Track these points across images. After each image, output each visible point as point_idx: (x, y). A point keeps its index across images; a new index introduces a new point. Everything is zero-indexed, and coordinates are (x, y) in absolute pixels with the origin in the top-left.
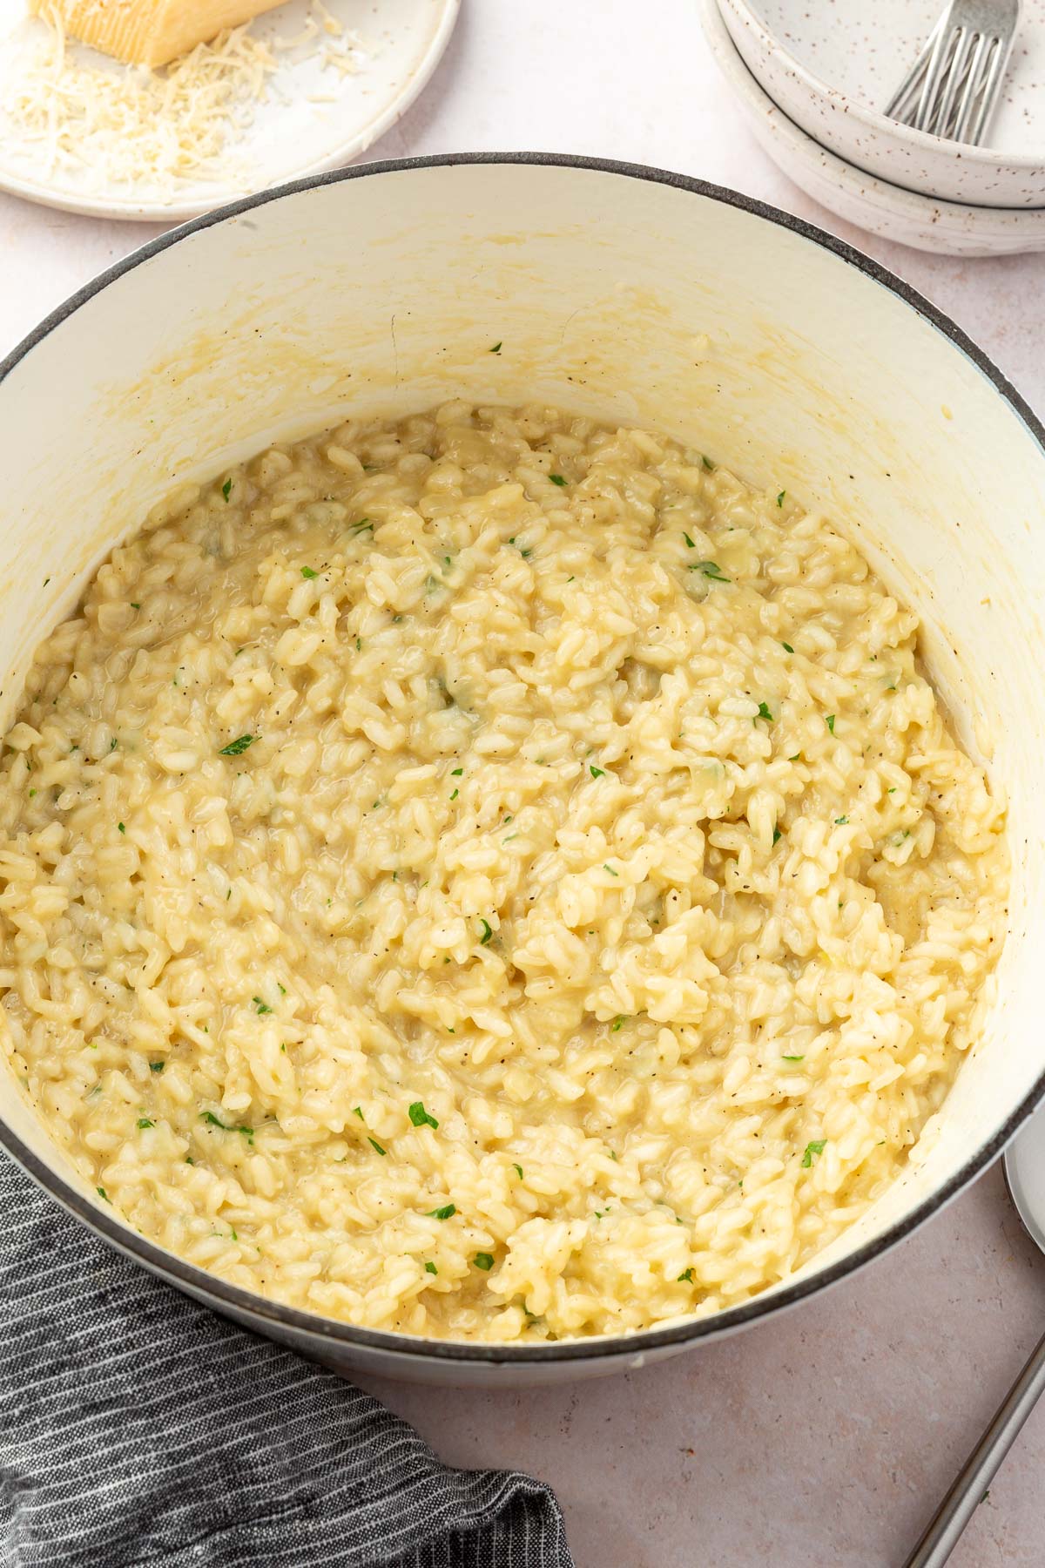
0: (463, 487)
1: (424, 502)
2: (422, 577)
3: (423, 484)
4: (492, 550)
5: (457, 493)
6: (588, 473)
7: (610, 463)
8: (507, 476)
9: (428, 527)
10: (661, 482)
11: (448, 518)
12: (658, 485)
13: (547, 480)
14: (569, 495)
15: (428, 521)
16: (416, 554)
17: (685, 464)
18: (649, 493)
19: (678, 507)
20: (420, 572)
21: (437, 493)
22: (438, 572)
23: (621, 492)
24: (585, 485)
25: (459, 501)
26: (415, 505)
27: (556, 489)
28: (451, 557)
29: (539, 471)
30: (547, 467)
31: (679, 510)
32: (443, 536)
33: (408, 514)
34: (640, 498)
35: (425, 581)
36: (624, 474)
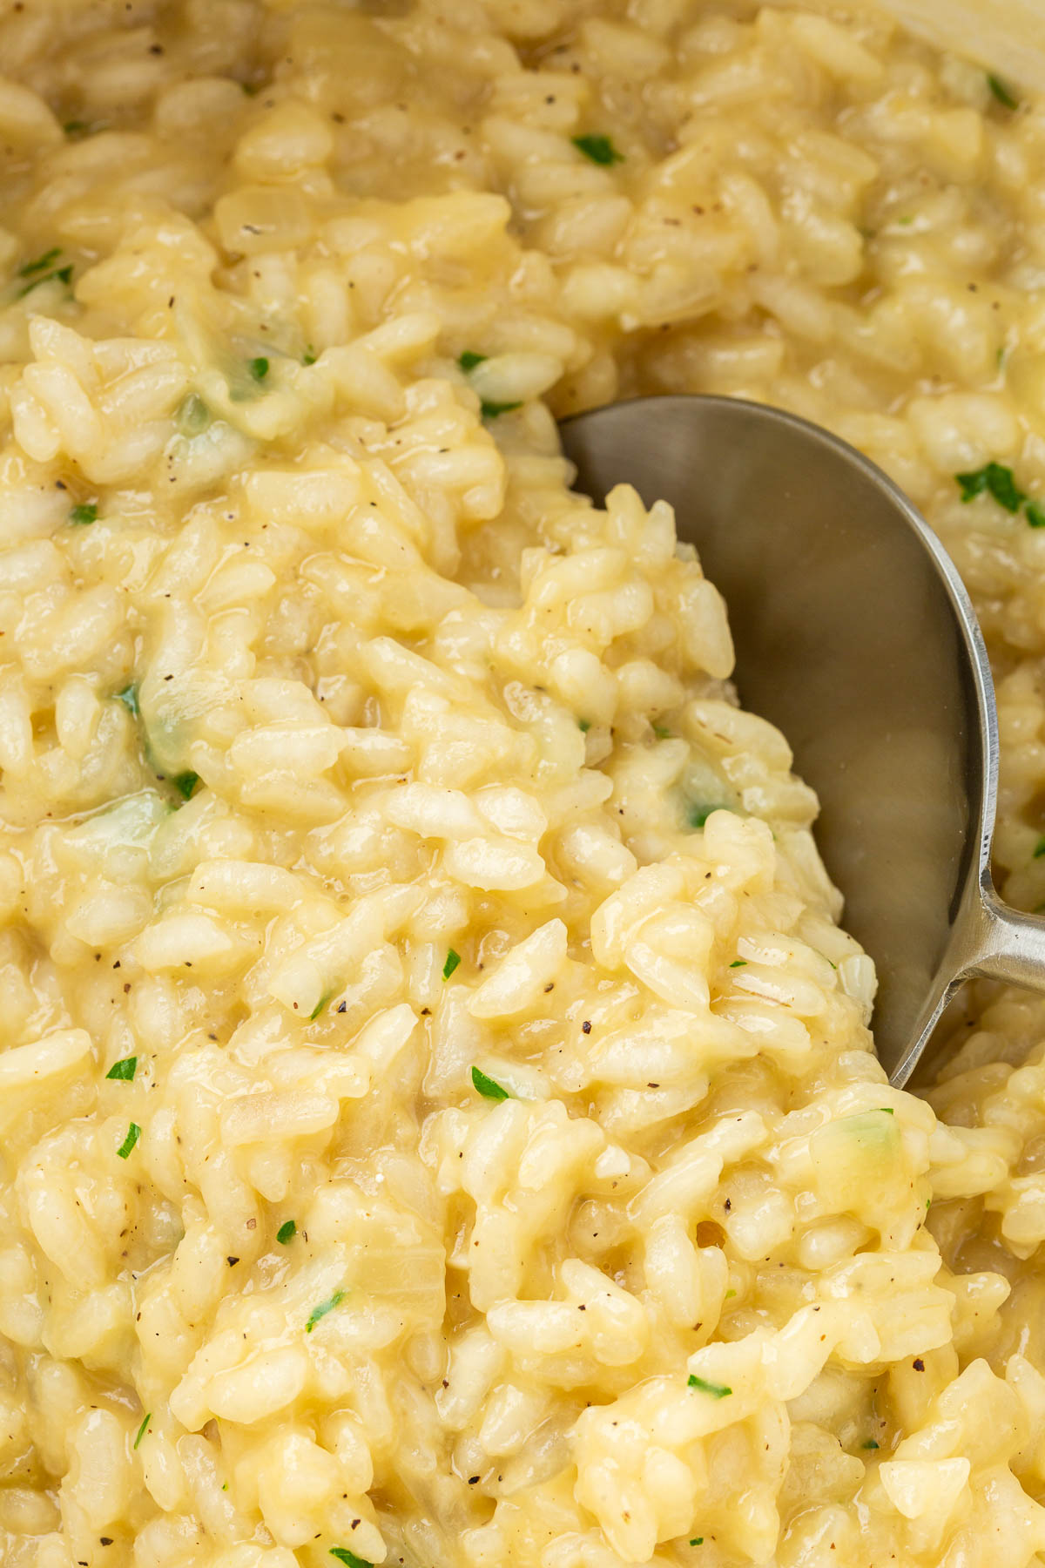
0: (335, 168)
1: (228, 210)
2: (170, 397)
3: (227, 158)
4: (407, 370)
5: (319, 187)
6: (682, 136)
7: (735, 110)
8: (459, 143)
9: (232, 277)
10: (876, 157)
11: (292, 256)
12: (868, 170)
13: (568, 151)
14: (632, 191)
15: (231, 259)
16: (173, 336)
17: (943, 99)
18: (847, 191)
19: (922, 223)
20: (170, 383)
21: (262, 184)
22: (218, 390)
23: (773, 190)
24: (668, 174)
25: (323, 213)
26: (202, 214)
27: (592, 177)
28: (272, 362)
29: (545, 129)
30: (566, 114)
31: (923, 236)
32: (274, 306)
33: (176, 237)
34: (821, 206)
35: (178, 406)
36: (775, 139)
